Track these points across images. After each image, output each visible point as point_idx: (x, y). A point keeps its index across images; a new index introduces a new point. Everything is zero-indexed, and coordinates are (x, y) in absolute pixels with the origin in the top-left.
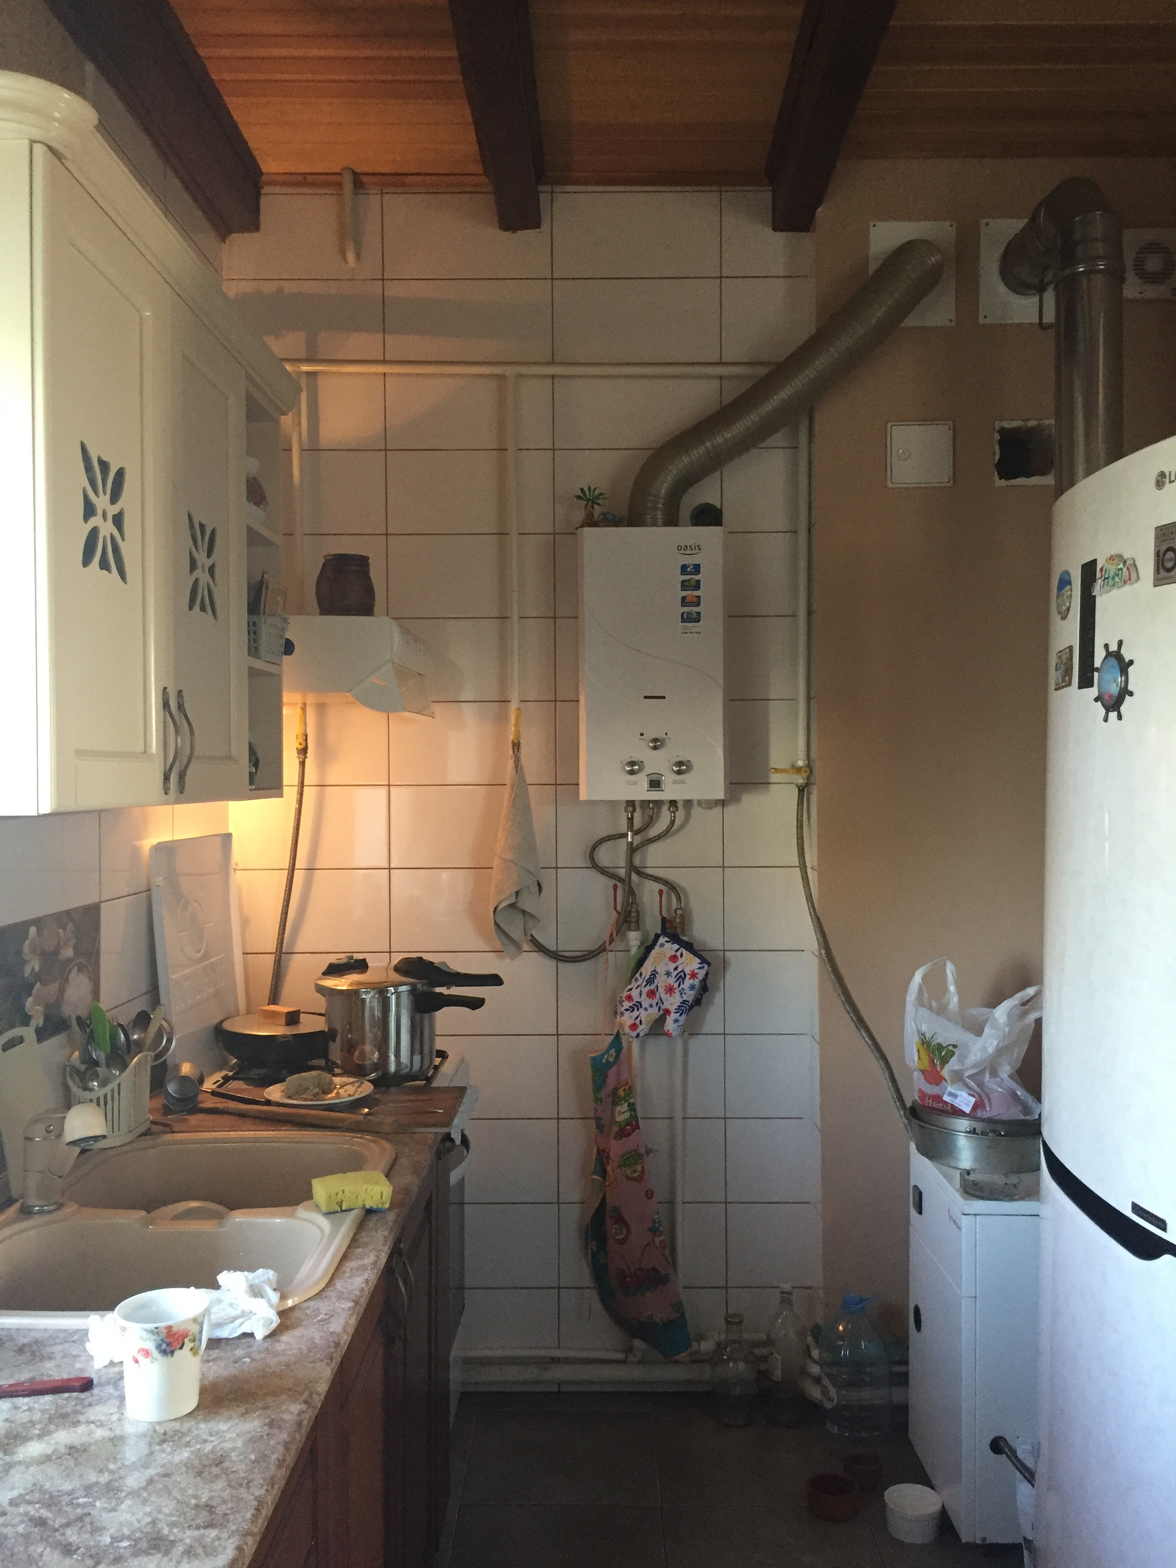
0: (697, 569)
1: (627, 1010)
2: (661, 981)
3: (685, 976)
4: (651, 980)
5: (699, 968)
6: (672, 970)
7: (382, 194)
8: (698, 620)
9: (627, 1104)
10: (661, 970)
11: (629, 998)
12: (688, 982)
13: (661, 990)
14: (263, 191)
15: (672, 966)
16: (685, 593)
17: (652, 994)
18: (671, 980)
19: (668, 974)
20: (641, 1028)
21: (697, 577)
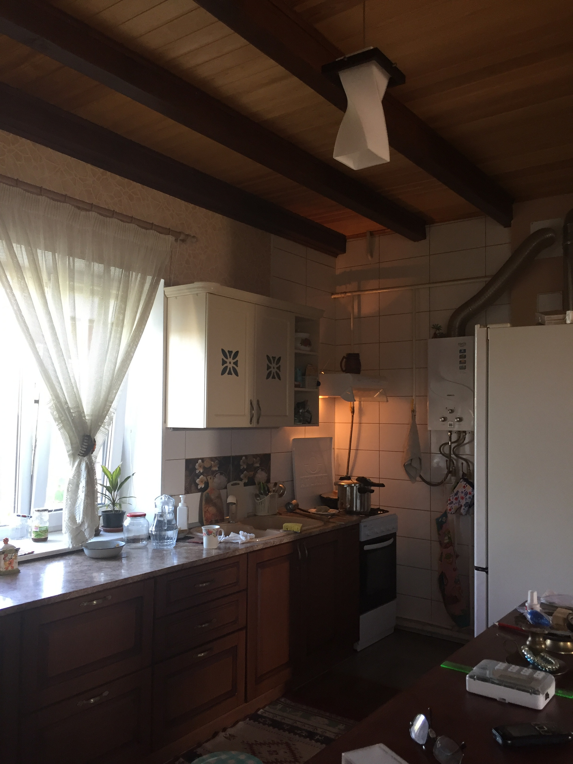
0: (465, 350)
1: (449, 504)
2: (460, 495)
3: (467, 494)
4: (456, 494)
5: (472, 491)
6: (463, 491)
7: (379, 236)
8: (465, 369)
9: (448, 537)
10: (460, 491)
11: (450, 500)
12: (468, 496)
13: (459, 498)
14: (347, 241)
15: (463, 490)
16: (461, 359)
17: (456, 499)
18: (463, 495)
19: (462, 492)
20: (452, 510)
21: (465, 354)
